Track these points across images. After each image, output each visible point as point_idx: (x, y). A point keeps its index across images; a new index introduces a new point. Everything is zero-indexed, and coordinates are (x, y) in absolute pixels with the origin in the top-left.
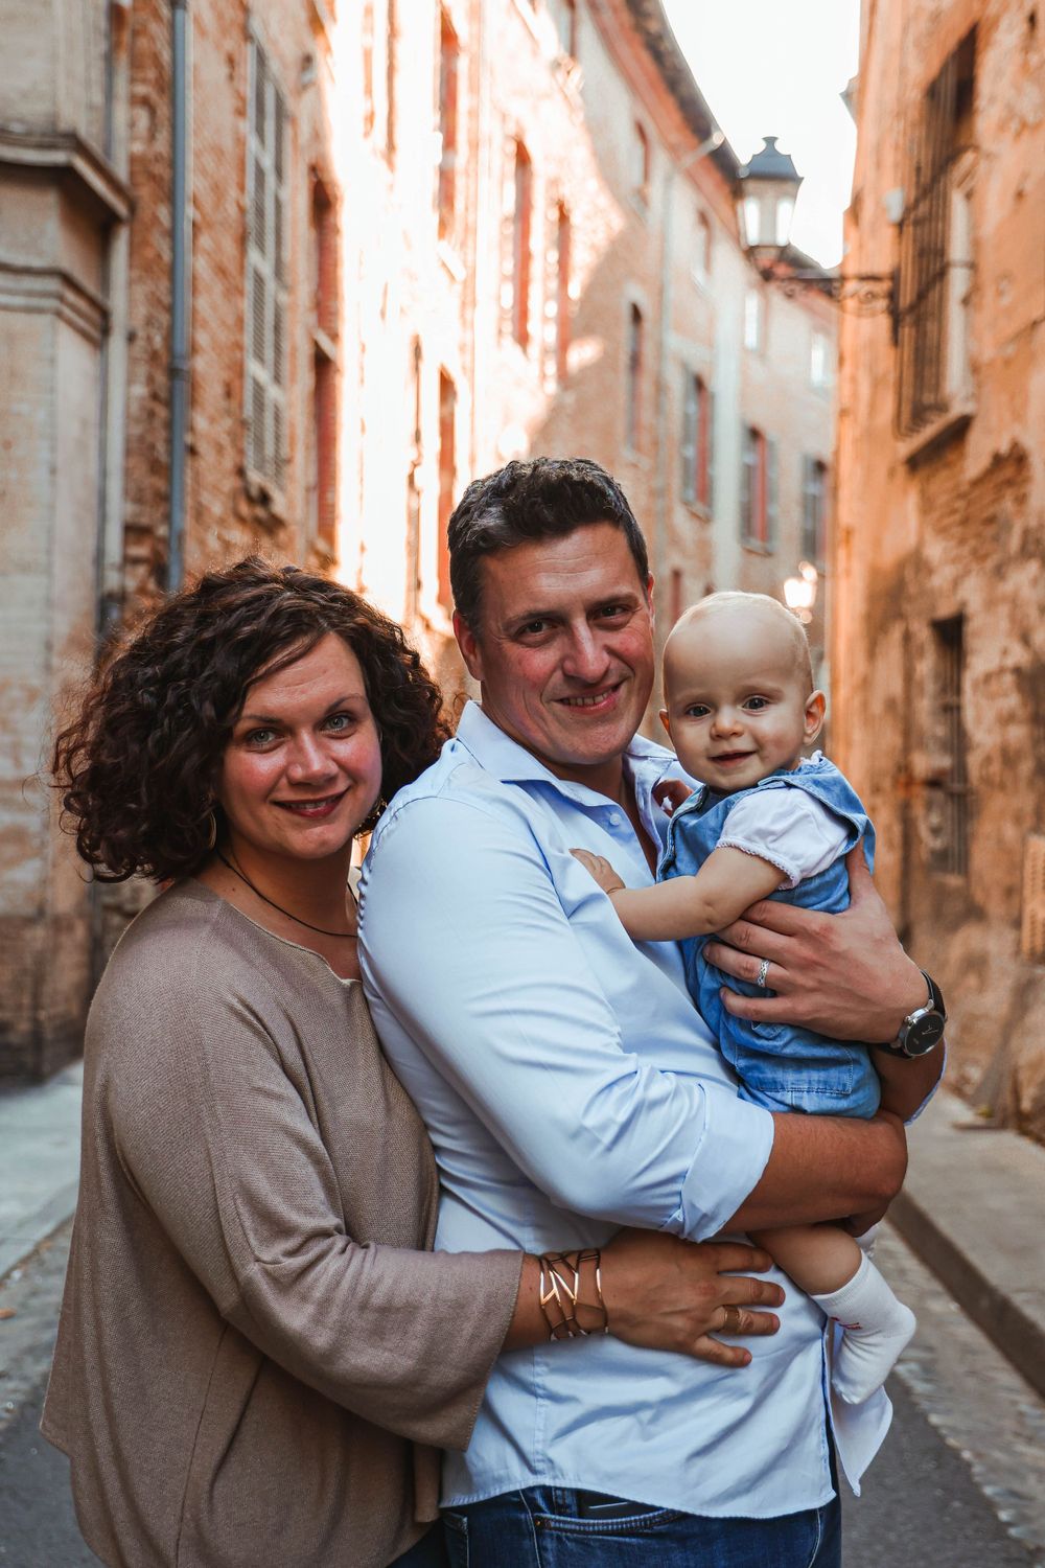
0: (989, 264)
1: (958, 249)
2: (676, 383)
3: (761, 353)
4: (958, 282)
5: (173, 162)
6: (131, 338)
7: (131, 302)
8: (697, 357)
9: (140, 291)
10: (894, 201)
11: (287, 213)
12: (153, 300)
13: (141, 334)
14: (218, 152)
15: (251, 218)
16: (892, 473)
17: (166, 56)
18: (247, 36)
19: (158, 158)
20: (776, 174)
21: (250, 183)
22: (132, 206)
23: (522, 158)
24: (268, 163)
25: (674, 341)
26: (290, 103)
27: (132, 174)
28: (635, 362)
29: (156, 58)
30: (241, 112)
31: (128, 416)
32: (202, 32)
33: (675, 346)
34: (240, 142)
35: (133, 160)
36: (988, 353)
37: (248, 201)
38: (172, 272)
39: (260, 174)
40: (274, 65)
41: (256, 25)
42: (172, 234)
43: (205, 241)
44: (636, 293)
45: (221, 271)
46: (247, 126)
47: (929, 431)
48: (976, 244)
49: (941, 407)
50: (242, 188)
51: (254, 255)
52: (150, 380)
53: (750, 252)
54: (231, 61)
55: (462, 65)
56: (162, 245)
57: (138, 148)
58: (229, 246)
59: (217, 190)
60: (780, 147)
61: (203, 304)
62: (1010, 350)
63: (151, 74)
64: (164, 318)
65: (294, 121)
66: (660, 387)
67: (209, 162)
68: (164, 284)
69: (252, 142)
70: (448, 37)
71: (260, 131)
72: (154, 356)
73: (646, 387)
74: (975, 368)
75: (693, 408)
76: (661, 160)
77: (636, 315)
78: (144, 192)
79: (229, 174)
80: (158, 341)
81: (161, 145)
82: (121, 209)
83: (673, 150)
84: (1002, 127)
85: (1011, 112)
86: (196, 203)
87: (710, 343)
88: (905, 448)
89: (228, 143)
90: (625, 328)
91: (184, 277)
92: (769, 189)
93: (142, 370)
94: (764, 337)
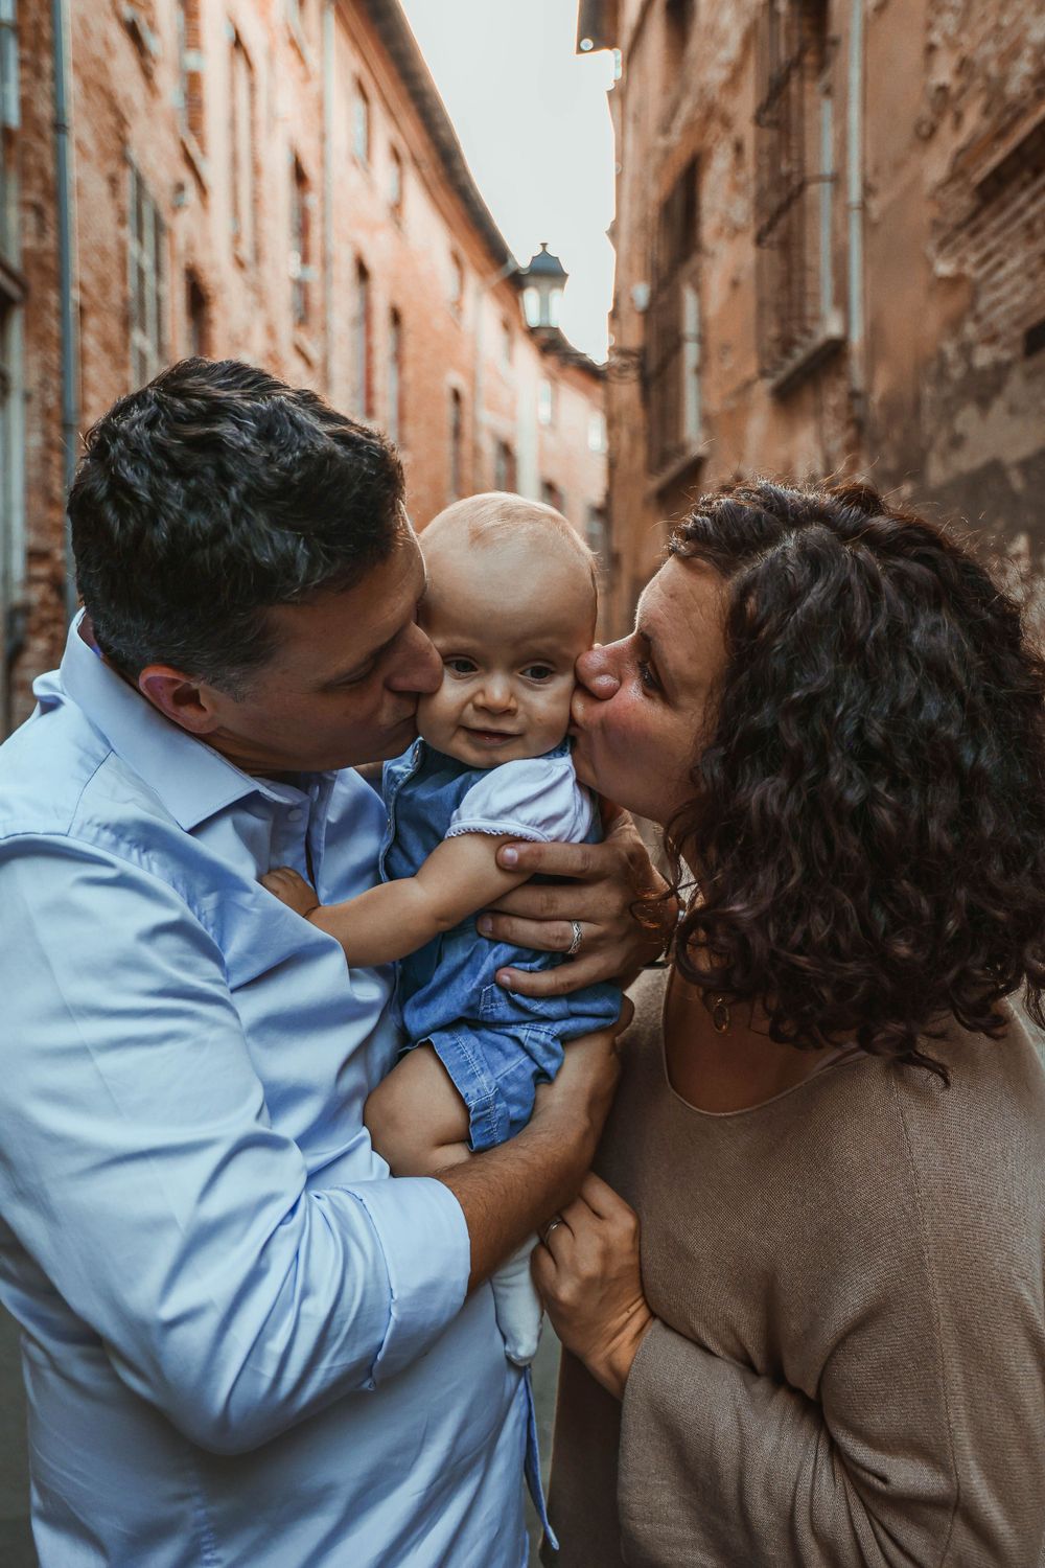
0: (715, 337)
1: (690, 326)
2: (489, 449)
3: (553, 426)
4: (691, 353)
5: (61, 254)
6: (27, 398)
7: (26, 370)
8: (504, 428)
9: (35, 359)
10: (641, 293)
11: (168, 306)
12: (45, 367)
13: (37, 396)
14: (103, 253)
15: (134, 307)
16: (646, 503)
17: (50, 170)
18: (125, 160)
19: (46, 253)
20: (548, 272)
21: (132, 277)
22: (24, 288)
23: (363, 272)
24: (148, 262)
25: (486, 417)
26: (167, 218)
27: (26, 266)
28: (457, 432)
29: (42, 172)
30: (122, 221)
31: (27, 463)
32: (84, 154)
33: (487, 421)
34: (122, 246)
35: (26, 254)
36: (715, 406)
37: (131, 291)
38: (62, 345)
39: (141, 273)
40: (151, 187)
41: (134, 153)
42: (61, 314)
43: (93, 322)
44: (455, 379)
45: (108, 347)
46: (128, 233)
47: (673, 469)
48: (703, 323)
49: (682, 449)
50: (124, 279)
51: (137, 337)
52: (45, 432)
53: (532, 332)
54: (113, 181)
55: (313, 200)
56: (53, 324)
57: (30, 243)
58: (114, 329)
59: (104, 283)
60: (551, 251)
61: (92, 372)
62: (733, 404)
63: (37, 183)
64: (55, 382)
65: (171, 234)
66: (477, 452)
67: (95, 258)
68: (54, 356)
69: (133, 247)
70: (300, 177)
71: (140, 237)
72: (47, 413)
73: (466, 449)
74: (706, 420)
75: (503, 467)
76: (472, 280)
77: (457, 396)
78: (34, 279)
79: (111, 270)
80: (52, 400)
81: (50, 241)
82: (13, 290)
83: (481, 273)
84: (719, 232)
85: (726, 219)
86: (83, 288)
87: (512, 416)
88: (654, 484)
89: (111, 244)
90: (448, 408)
91: (73, 348)
92: (545, 283)
93: (38, 424)
94: (554, 413)
